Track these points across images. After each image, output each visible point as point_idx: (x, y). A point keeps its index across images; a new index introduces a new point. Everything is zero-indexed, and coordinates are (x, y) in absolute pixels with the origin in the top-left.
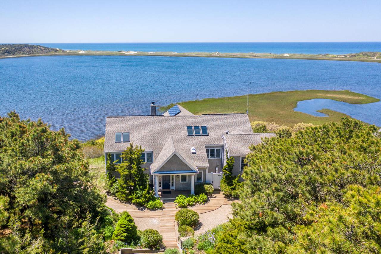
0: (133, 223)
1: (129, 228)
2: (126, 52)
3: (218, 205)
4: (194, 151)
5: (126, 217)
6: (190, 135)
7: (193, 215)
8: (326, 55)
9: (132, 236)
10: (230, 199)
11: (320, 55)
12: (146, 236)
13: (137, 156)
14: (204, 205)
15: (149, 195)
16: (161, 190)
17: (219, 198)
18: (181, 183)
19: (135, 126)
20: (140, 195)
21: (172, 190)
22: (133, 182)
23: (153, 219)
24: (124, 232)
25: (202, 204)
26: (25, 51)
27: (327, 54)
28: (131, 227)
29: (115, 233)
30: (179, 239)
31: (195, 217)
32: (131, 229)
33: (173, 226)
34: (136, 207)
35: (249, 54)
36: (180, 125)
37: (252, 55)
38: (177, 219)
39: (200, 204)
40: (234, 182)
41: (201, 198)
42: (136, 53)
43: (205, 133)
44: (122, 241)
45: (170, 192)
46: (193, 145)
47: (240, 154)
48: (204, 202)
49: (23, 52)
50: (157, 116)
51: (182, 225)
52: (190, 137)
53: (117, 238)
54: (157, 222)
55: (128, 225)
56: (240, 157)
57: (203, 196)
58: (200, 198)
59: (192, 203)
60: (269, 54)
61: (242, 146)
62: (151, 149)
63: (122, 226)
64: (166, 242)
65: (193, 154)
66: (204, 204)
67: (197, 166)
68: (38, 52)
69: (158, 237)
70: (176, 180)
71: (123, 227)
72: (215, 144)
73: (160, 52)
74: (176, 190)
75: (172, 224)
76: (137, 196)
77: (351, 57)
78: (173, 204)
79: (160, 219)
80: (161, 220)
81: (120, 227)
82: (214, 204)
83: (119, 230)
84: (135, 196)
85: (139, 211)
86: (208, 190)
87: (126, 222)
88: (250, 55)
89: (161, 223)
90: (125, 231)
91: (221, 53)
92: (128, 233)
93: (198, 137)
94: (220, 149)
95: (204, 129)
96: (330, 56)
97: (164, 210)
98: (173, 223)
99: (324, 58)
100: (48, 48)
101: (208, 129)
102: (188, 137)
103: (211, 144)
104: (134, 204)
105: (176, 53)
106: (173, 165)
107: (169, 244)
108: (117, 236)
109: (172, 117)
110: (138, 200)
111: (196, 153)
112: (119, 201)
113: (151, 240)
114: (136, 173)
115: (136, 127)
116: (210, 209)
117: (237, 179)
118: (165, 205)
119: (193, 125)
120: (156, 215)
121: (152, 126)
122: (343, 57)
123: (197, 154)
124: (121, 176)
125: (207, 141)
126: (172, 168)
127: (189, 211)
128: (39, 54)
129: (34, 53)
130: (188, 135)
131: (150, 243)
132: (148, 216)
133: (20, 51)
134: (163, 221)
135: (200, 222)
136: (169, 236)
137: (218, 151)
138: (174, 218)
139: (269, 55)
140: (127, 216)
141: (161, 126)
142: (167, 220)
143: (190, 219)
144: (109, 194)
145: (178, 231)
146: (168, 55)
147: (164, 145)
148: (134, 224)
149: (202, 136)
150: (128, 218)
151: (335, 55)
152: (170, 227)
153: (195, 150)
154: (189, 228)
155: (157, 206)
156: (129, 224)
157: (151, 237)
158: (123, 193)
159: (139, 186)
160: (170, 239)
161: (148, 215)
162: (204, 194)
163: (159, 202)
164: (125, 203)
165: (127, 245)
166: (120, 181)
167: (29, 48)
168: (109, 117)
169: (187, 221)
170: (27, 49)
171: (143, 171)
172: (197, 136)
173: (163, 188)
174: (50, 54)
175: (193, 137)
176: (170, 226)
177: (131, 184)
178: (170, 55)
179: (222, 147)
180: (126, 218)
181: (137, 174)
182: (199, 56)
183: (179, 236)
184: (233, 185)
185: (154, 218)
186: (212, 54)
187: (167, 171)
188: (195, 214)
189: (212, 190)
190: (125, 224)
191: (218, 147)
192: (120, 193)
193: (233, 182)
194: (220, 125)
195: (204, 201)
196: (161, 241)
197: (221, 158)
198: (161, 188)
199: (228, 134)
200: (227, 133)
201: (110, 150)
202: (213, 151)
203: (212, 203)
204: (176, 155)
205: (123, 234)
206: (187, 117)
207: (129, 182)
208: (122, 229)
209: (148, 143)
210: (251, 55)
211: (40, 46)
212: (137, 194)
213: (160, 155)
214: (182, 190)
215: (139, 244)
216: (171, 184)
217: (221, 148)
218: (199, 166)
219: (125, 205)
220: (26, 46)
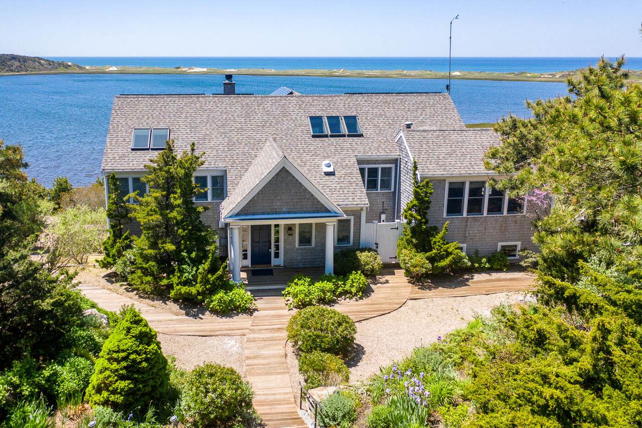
0: (152, 346)
1: (140, 362)
2: (187, 69)
3: (396, 301)
4: (331, 170)
5: (130, 325)
6: (318, 134)
7: (340, 324)
8: (522, 73)
9: (148, 389)
10: (425, 286)
11: (512, 73)
12: (198, 388)
13: (183, 171)
14: (361, 302)
15: (213, 275)
16: (248, 267)
17: (398, 283)
18: (297, 249)
19: (183, 116)
20: (192, 276)
21: (275, 266)
22: (172, 243)
23: (226, 339)
24: (122, 378)
25: (354, 299)
26: (12, 66)
27: (524, 73)
28: (147, 360)
29: (95, 380)
30: (304, 396)
31: (346, 328)
32: (144, 364)
33: (281, 356)
34: (181, 308)
35: (395, 72)
36: (292, 113)
37: (400, 74)
38: (294, 337)
39: (350, 298)
40: (435, 243)
41: (353, 282)
42: (205, 70)
43: (354, 131)
44: (115, 406)
45: (270, 272)
46: (325, 157)
47: (445, 173)
48: (360, 294)
49: (9, 67)
50: (237, 94)
51: (310, 351)
52: (317, 139)
53: (97, 398)
54: (237, 345)
55: (136, 352)
56: (445, 180)
57: (357, 279)
58: (349, 282)
59: (329, 294)
60: (428, 72)
61: (450, 154)
62: (221, 165)
63: (115, 355)
64: (262, 403)
65: (327, 177)
66: (361, 298)
67: (340, 203)
68: (35, 68)
69: (236, 390)
70: (285, 242)
71: (118, 361)
72: (378, 154)
73: (246, 69)
74: (285, 267)
75: (279, 350)
76: (183, 279)
77: (563, 76)
78: (280, 301)
79: (245, 338)
80: (249, 341)
81: (109, 360)
82: (386, 298)
83: (106, 369)
84: (179, 278)
85: (187, 317)
86: (368, 264)
87: (129, 343)
88: (396, 74)
89: (247, 348)
90: (124, 372)
91: (348, 71)
92: (136, 381)
93: (337, 139)
94: (390, 168)
95: (352, 121)
96: (529, 75)
97: (256, 314)
98: (281, 347)
99: (518, 78)
100: (53, 62)
101: (360, 122)
102: (314, 139)
103: (370, 154)
104: (176, 301)
105: (273, 70)
106: (279, 198)
107: (274, 411)
108: (99, 390)
109: (273, 98)
110: (184, 289)
111: (334, 175)
112: (137, 294)
113: (213, 401)
114: (179, 218)
115: (186, 117)
116: (379, 310)
117: (440, 235)
118: (260, 303)
119: (324, 114)
120: (232, 327)
121: (225, 116)
122: (550, 76)
123: (336, 176)
124: (142, 228)
125: (361, 148)
126: (277, 205)
127: (329, 313)
128: (37, 72)
129: (28, 69)
130: (312, 134)
131: (210, 413)
132: (211, 331)
133: (4, 65)
134: (253, 344)
135: (356, 344)
136: (272, 385)
137: (386, 171)
138: (285, 334)
139: (427, 74)
140: (131, 322)
141: (247, 116)
142: (264, 340)
143: (332, 332)
144: (114, 279)
145: (300, 370)
146: (259, 73)
147: (256, 156)
148: (160, 348)
149: (346, 138)
150: (136, 330)
151: (536, 74)
152: (273, 360)
153: (332, 166)
154: (334, 362)
155: (238, 304)
156: (140, 348)
157: (215, 390)
158: (146, 272)
159: (189, 252)
160: (274, 394)
161: (211, 327)
162: (359, 272)
163: (241, 294)
164: (153, 300)
165: (131, 419)
166: (141, 243)
167: (19, 61)
168: (121, 96)
169: (322, 342)
170: (17, 64)
171: (200, 213)
172: (334, 138)
173: (252, 264)
174: (56, 72)
175: (324, 139)
176: (275, 356)
177: (166, 248)
178: (263, 73)
179: (396, 162)
180: (129, 330)
181: (182, 221)
182: (311, 75)
183: (304, 384)
184: (431, 249)
185: (228, 335)
186: (333, 72)
187: (263, 214)
188: (343, 321)
189: (378, 264)
190: (125, 348)
191: (386, 163)
192: (139, 273)
193: (432, 242)
194: (388, 114)
195: (360, 289)
196: (249, 405)
197: (392, 190)
198: (248, 262)
199: (409, 129)
200: (409, 126)
201: (117, 168)
202: (373, 172)
203: (381, 295)
204: (287, 171)
205: (117, 383)
206: (310, 98)
207: (162, 244)
208: (115, 366)
209: (214, 153)
210: (398, 74)
211: (38, 58)
212: (182, 271)
213: (243, 178)
214: (301, 266)
215: (173, 418)
216: (273, 250)
217: (393, 166)
218: (343, 203)
219: (152, 303)
220: (13, 58)
